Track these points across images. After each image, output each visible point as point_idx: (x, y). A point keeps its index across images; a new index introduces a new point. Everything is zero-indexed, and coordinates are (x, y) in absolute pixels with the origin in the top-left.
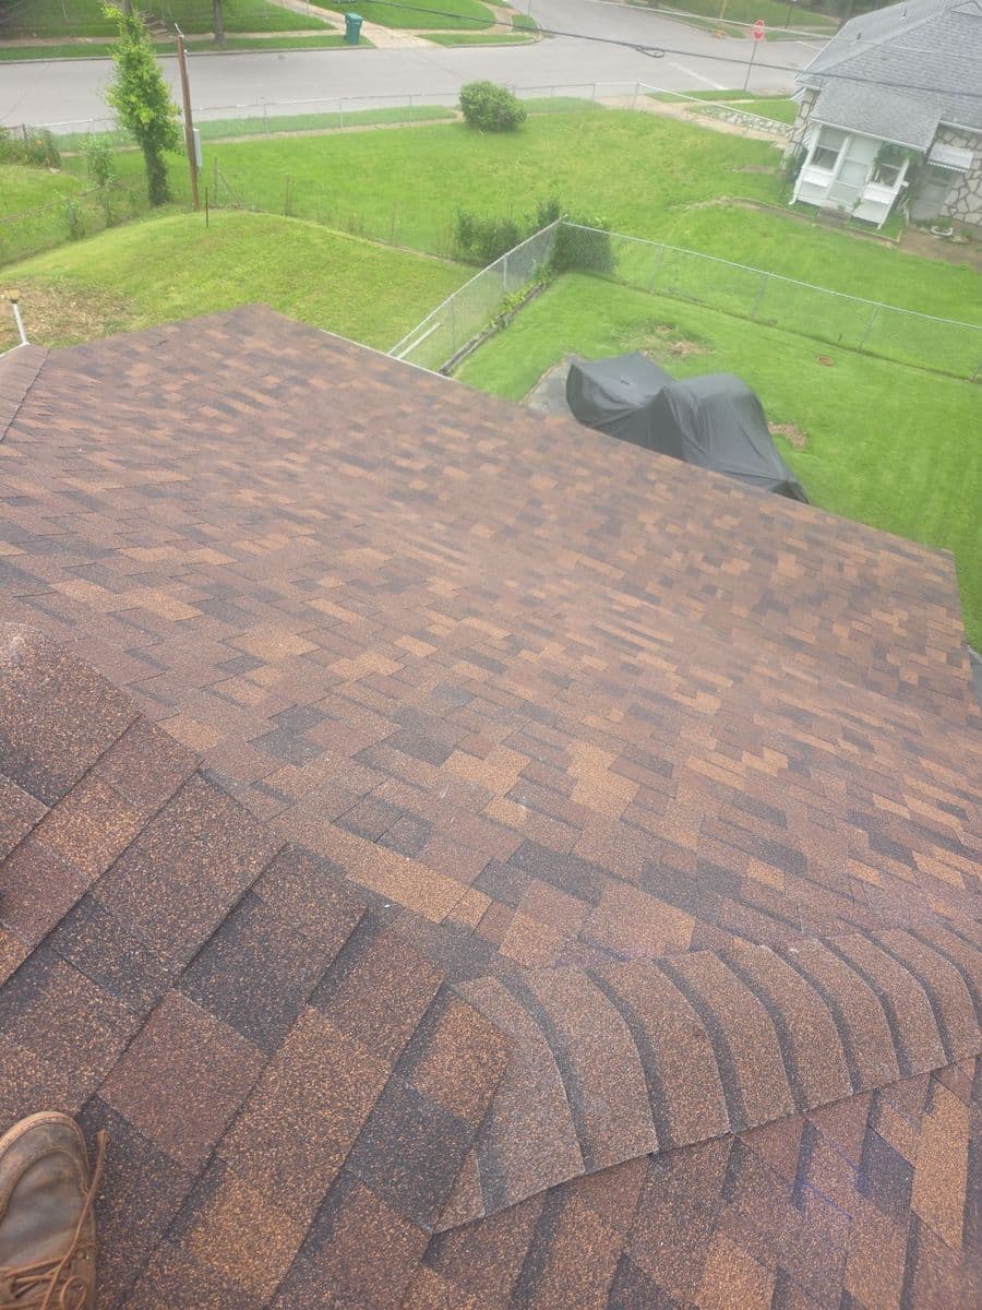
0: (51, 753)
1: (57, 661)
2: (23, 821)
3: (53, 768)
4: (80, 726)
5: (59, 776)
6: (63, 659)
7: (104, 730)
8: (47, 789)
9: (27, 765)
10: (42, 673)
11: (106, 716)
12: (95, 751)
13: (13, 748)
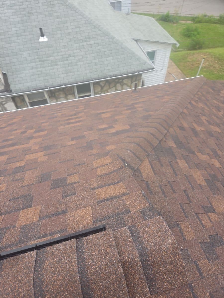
0: (160, 280)
1: (176, 255)
2: (143, 295)
3: (158, 284)
4: (170, 278)
5: (157, 288)
6: (178, 256)
7: (175, 283)
8: (153, 289)
9: (152, 280)
10: (170, 257)
11: (179, 279)
12: (170, 287)
13: (152, 273)
